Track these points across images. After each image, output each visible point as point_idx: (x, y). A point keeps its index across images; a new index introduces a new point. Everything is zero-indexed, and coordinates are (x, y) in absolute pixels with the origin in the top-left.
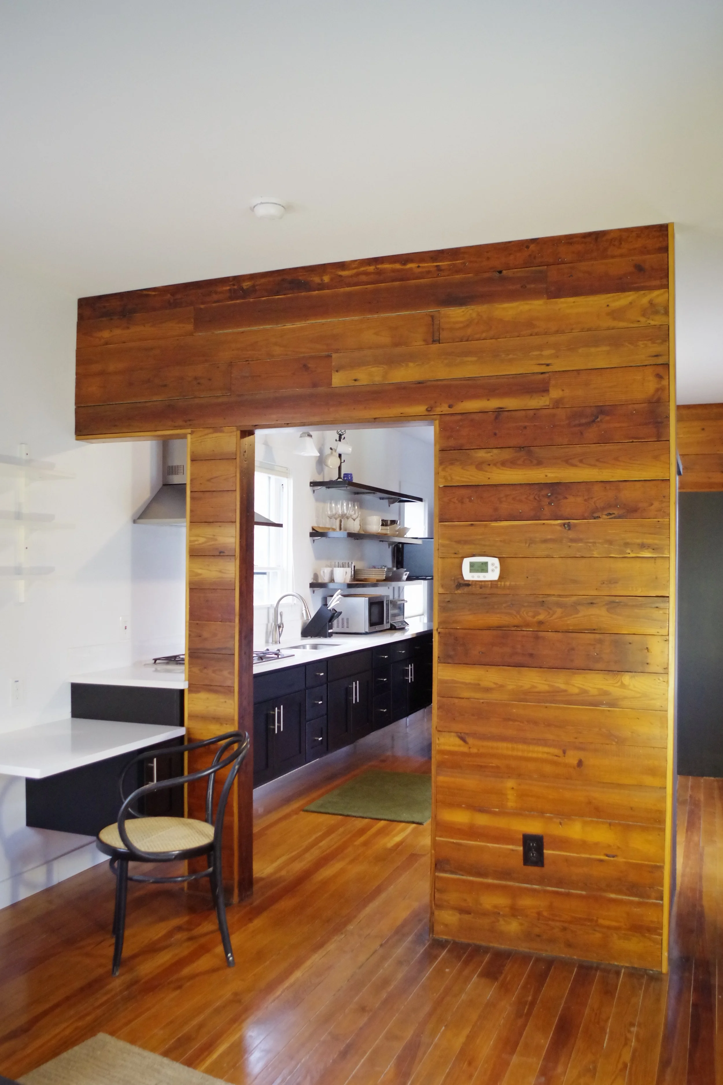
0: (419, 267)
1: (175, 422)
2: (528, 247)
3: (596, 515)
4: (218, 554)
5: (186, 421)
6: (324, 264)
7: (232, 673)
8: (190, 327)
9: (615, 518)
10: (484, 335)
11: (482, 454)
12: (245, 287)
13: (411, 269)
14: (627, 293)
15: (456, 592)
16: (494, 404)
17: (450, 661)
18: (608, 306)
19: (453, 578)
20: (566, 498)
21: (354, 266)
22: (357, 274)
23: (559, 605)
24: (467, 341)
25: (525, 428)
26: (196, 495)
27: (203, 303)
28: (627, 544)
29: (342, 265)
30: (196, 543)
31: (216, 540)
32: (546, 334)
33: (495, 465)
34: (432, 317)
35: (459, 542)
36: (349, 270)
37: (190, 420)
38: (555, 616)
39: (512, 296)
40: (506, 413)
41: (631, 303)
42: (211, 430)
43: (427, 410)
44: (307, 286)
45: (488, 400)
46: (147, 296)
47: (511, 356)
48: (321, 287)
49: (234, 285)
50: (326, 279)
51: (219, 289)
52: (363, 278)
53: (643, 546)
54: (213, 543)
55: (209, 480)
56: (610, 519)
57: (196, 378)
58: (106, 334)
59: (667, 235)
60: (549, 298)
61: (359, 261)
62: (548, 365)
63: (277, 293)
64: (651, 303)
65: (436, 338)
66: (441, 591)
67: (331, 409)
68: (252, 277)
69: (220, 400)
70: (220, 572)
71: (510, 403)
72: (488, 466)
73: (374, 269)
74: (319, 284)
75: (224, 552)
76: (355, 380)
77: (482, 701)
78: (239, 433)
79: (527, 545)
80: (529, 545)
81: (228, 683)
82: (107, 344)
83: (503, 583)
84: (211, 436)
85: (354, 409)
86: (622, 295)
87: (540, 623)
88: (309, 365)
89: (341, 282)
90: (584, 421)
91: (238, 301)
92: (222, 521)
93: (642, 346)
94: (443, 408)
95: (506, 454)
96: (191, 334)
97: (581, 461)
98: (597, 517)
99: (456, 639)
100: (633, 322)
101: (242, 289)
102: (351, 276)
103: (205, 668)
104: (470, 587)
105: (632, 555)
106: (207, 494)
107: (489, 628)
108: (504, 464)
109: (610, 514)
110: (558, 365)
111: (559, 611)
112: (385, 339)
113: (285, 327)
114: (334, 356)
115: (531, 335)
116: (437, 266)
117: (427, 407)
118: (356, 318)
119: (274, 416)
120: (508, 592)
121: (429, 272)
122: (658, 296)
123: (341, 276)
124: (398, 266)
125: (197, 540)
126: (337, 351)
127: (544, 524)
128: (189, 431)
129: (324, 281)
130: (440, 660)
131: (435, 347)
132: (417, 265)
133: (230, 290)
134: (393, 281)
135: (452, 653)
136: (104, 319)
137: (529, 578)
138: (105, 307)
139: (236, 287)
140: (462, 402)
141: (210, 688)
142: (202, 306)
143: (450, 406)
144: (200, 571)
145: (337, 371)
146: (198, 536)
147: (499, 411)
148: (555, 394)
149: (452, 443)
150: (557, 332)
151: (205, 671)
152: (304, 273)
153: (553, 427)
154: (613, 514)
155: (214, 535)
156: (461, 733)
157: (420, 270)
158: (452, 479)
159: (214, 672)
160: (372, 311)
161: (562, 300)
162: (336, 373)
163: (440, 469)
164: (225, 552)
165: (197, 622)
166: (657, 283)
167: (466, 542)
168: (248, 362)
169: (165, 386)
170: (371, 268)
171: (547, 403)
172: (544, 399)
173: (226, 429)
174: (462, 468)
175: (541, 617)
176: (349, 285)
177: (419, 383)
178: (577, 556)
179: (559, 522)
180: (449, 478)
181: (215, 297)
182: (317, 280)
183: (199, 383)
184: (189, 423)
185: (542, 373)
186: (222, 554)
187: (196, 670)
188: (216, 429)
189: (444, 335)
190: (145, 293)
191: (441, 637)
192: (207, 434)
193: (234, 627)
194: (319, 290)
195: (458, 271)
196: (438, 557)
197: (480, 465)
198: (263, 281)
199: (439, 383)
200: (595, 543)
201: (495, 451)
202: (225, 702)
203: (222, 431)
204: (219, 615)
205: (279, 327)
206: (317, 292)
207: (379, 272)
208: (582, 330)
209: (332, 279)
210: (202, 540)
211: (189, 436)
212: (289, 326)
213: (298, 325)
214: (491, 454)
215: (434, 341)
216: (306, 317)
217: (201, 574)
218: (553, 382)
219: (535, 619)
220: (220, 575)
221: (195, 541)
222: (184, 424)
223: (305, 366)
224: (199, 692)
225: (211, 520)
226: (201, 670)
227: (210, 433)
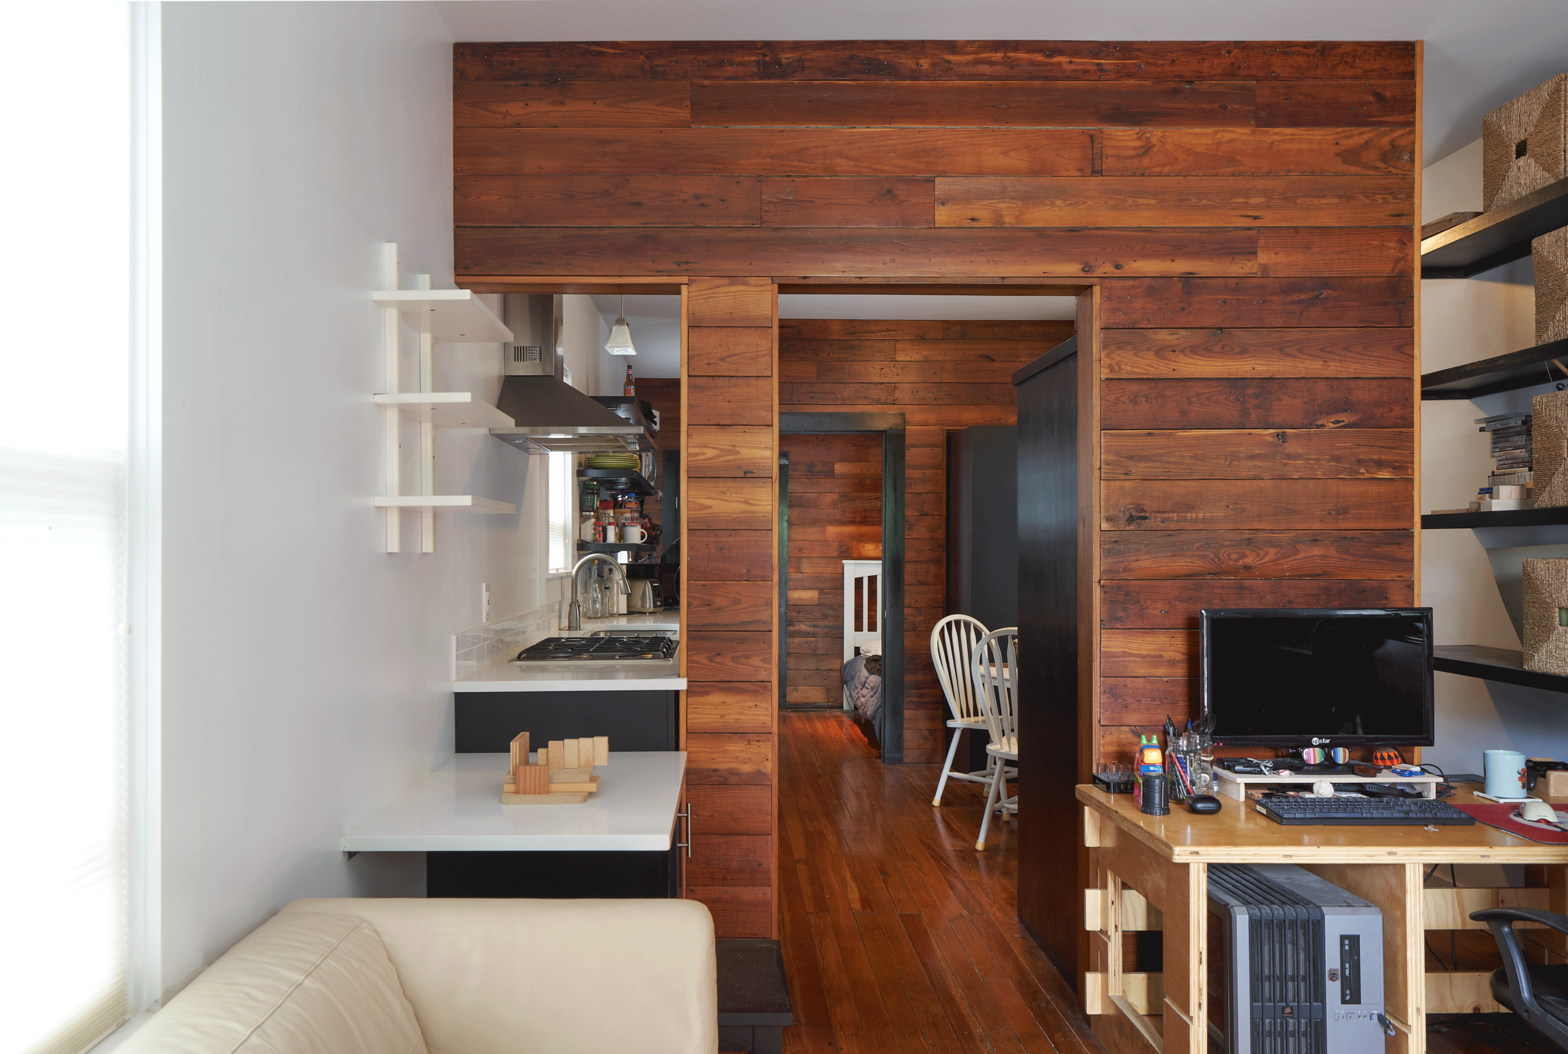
0: (1071, 62)
1: (658, 264)
2: (1229, 52)
3: (1319, 423)
4: (743, 475)
5: (679, 264)
6: (923, 41)
7: (768, 660)
8: (685, 114)
9: (1345, 427)
10: (1167, 169)
11: (1163, 336)
12: (784, 61)
13: (1059, 64)
14: (1362, 129)
15: (1128, 528)
16: (1180, 266)
17: (1118, 626)
18: (1337, 144)
19: (1123, 509)
20: (1281, 400)
21: (970, 49)
22: (976, 62)
23: (1271, 543)
24: (1143, 175)
25: (1225, 301)
26: (699, 381)
27: (706, 78)
28: (1360, 462)
29: (952, 46)
30: (701, 457)
31: (738, 453)
32: (1253, 174)
33: (1182, 351)
34: (1091, 137)
35: (1131, 458)
36: (963, 54)
37: (685, 262)
38: (1266, 559)
39: (1206, 117)
40: (1198, 280)
41: (1367, 143)
42: (726, 281)
43: (1083, 270)
44: (892, 71)
45: (1173, 261)
46: (599, 54)
47: (1204, 202)
48: (915, 75)
49: (765, 55)
50: (925, 63)
51: (738, 58)
52: (985, 69)
53: (1380, 464)
54: (731, 457)
55: (723, 359)
56: (1340, 427)
57: (696, 197)
58: (516, 109)
59: (1413, 56)
60: (1258, 125)
61: (979, 42)
62: (1256, 218)
63: (842, 76)
64: (1393, 146)
65: (1097, 168)
66: (1105, 526)
67: (933, 260)
68: (797, 46)
69: (743, 234)
70: (746, 502)
71: (1204, 267)
72: (1172, 353)
73: (1003, 58)
74: (913, 71)
75: (752, 472)
76: (973, 219)
77: (1165, 679)
78: (776, 286)
79: (1228, 462)
80: (1230, 463)
81: (762, 676)
82: (518, 125)
83: (1194, 515)
84: (726, 289)
85: (971, 262)
86: (1355, 131)
87: (1247, 568)
88: (897, 192)
89: (948, 70)
90: (1303, 296)
91: (771, 81)
92: (748, 424)
93: (1381, 201)
94: (1107, 269)
95: (1196, 337)
96: (686, 125)
97: (1300, 350)
98: (1321, 425)
99: (1127, 594)
100: (1368, 169)
101: (780, 63)
102: (967, 64)
103: (719, 654)
104: (1148, 521)
105: (1367, 475)
106: (720, 382)
107: (1174, 577)
108: (1194, 350)
109: (1339, 422)
110: (1270, 219)
111: (1272, 551)
112: (1018, 161)
113: (854, 130)
114: (938, 180)
115: (1233, 175)
116: (1098, 64)
117: (1083, 266)
118: (973, 127)
119: (838, 265)
120: (1201, 526)
121: (1086, 71)
122: (1402, 136)
123: (949, 62)
124: (1039, 57)
125: (703, 454)
126: (943, 174)
127: (1250, 434)
128: (685, 279)
129: (921, 66)
130: (1104, 625)
131: (1095, 180)
132: (1068, 60)
133: (758, 62)
134: (1031, 78)
135: (1121, 614)
136: (510, 83)
137: (1231, 507)
138: (512, 63)
139: (768, 59)
140: (1135, 261)
141: (727, 686)
142: (706, 83)
143: (1118, 267)
144: (707, 502)
145: (943, 204)
146: (705, 446)
147: (1187, 278)
148: (1264, 258)
149: (1121, 318)
150: (1268, 173)
151: (719, 659)
152: (889, 51)
153: (1263, 303)
154: (1342, 421)
155: (734, 446)
156: (1135, 726)
157: (1072, 67)
158: (1120, 369)
159: (735, 660)
160: (996, 121)
161: (1277, 130)
162: (942, 206)
163: (1103, 354)
164: (754, 472)
165: (703, 582)
166: (1401, 118)
167: (1141, 459)
168: (791, 178)
169: (639, 204)
170: (998, 56)
171: (1254, 270)
172: (1249, 264)
173: (752, 280)
174: (1135, 355)
175: (1250, 560)
176: (962, 77)
177: (1072, 231)
178: (1295, 477)
179: (1271, 431)
180: (1116, 368)
181: (729, 70)
182: (909, 63)
183: (703, 205)
184: (684, 266)
185: (1249, 229)
186: (747, 475)
187: (702, 659)
188: (734, 279)
189: (1109, 163)
190: (594, 48)
191: (1105, 592)
192: (719, 287)
193: (771, 588)
194: (912, 78)
195: (1130, 76)
196: (1101, 480)
197: (1161, 352)
198: (816, 54)
199: (1102, 232)
200: (1318, 460)
201: (1183, 332)
202: (755, 706)
203: (747, 284)
204: (744, 571)
205: (845, 130)
206: (908, 82)
207: (1010, 63)
208: (1303, 173)
209: (933, 65)
210: (710, 453)
211: (684, 289)
212: (861, 129)
213: (877, 129)
214: (1177, 336)
215: (1094, 172)
216: (890, 119)
217: (710, 507)
218: (1262, 242)
219: (1241, 562)
220: (746, 507)
221: (697, 454)
222: (676, 267)
223: (889, 192)
224: (707, 693)
225: (727, 422)
226: (710, 659)
227: (725, 285)
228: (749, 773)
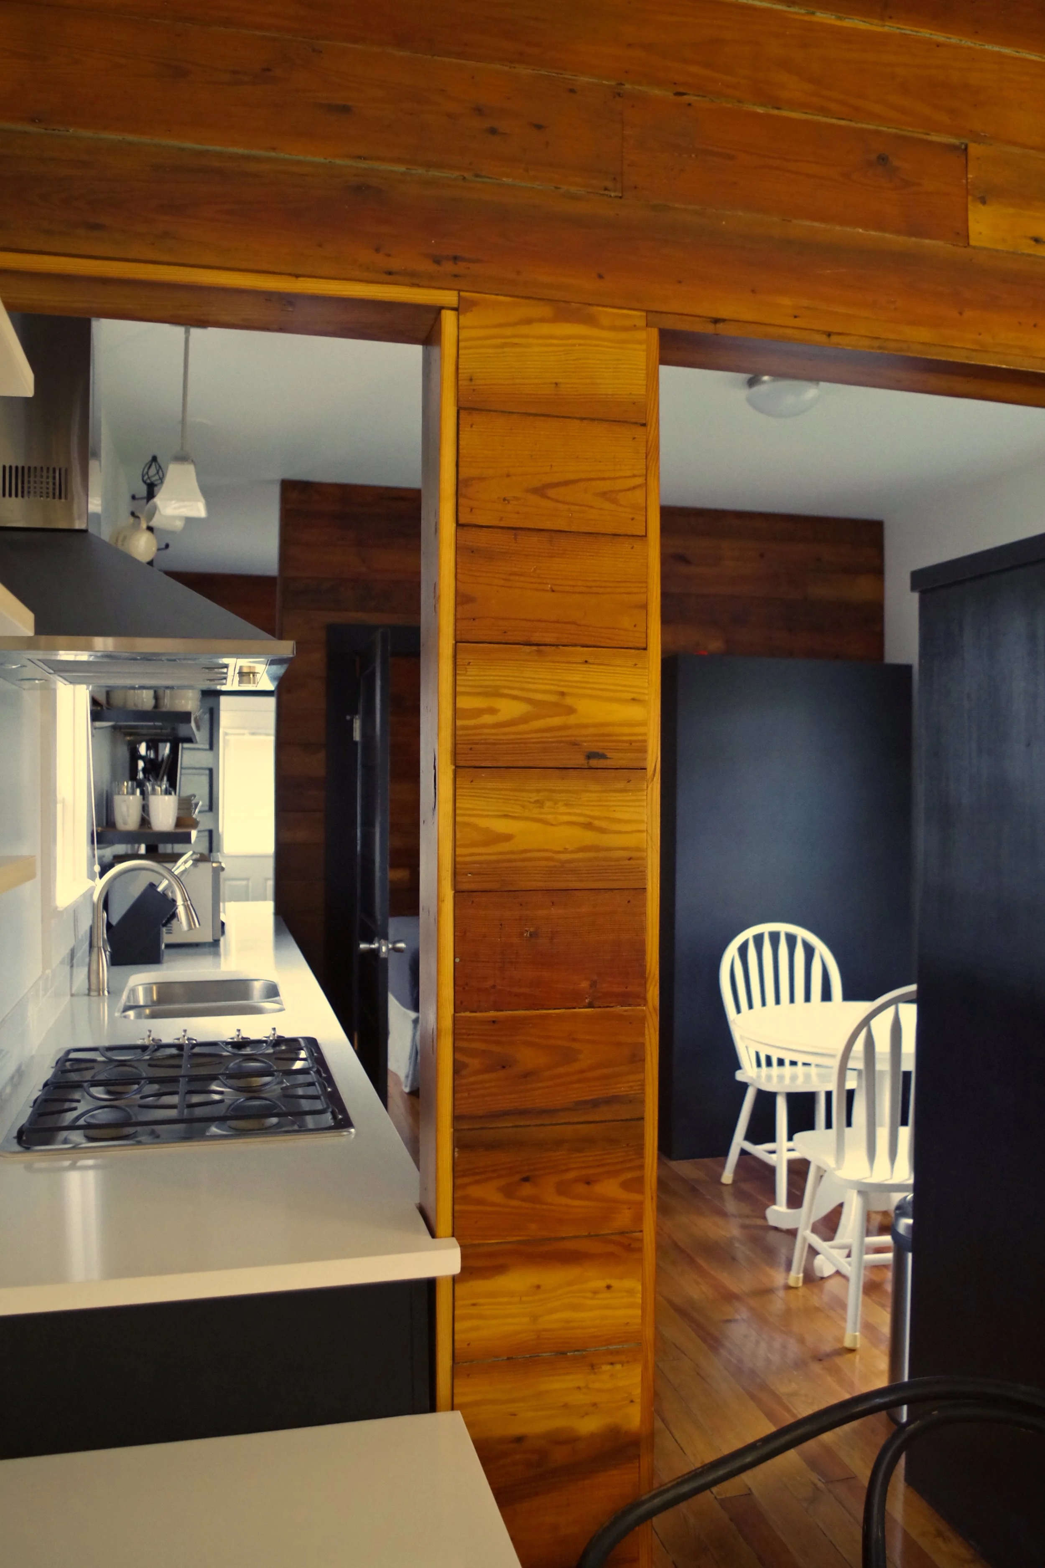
1: (389, 255)
4: (581, 761)
5: (437, 261)
7: (637, 1184)
26: (482, 539)
30: (488, 719)
31: (571, 711)
37: (455, 259)
42: (546, 310)
54: (556, 721)
55: (540, 491)
57: (479, 111)
67: (968, 314)
69: (581, 208)
70: (589, 826)
75: (603, 756)
76: (1037, 241)
78: (655, 333)
81: (623, 1219)
84: (543, 329)
85: (1035, 326)
88: (897, 163)
92: (592, 643)
103: (526, 1179)
106: (532, 543)
114: (975, 149)
119: (786, 302)
125: (492, 711)
126: (978, 138)
128: (449, 297)
141: (548, 1249)
144: (501, 826)
145: (983, 201)
146: (495, 693)
151: (527, 1190)
155: (563, 694)
159: (563, 1189)
162: (981, 206)
164: (609, 755)
165: (492, 1013)
168: (685, 100)
169: (345, 110)
173: (606, 314)
183: (493, 131)
184: (449, 267)
186: (594, 763)
187: (487, 1191)
188: (564, 307)
192: (529, 321)
193: (643, 1020)
202: (609, 1287)
203: (590, 321)
204: (585, 985)
210: (509, 709)
211: (449, 319)
213: (857, 25)
216: (883, 9)
217: (508, 838)
220: (589, 838)
221: (479, 712)
222: (432, 268)
223: (883, 159)
224: (500, 1269)
225: (549, 638)
226: (508, 1192)
227: (542, 320)
228: (592, 1436)
